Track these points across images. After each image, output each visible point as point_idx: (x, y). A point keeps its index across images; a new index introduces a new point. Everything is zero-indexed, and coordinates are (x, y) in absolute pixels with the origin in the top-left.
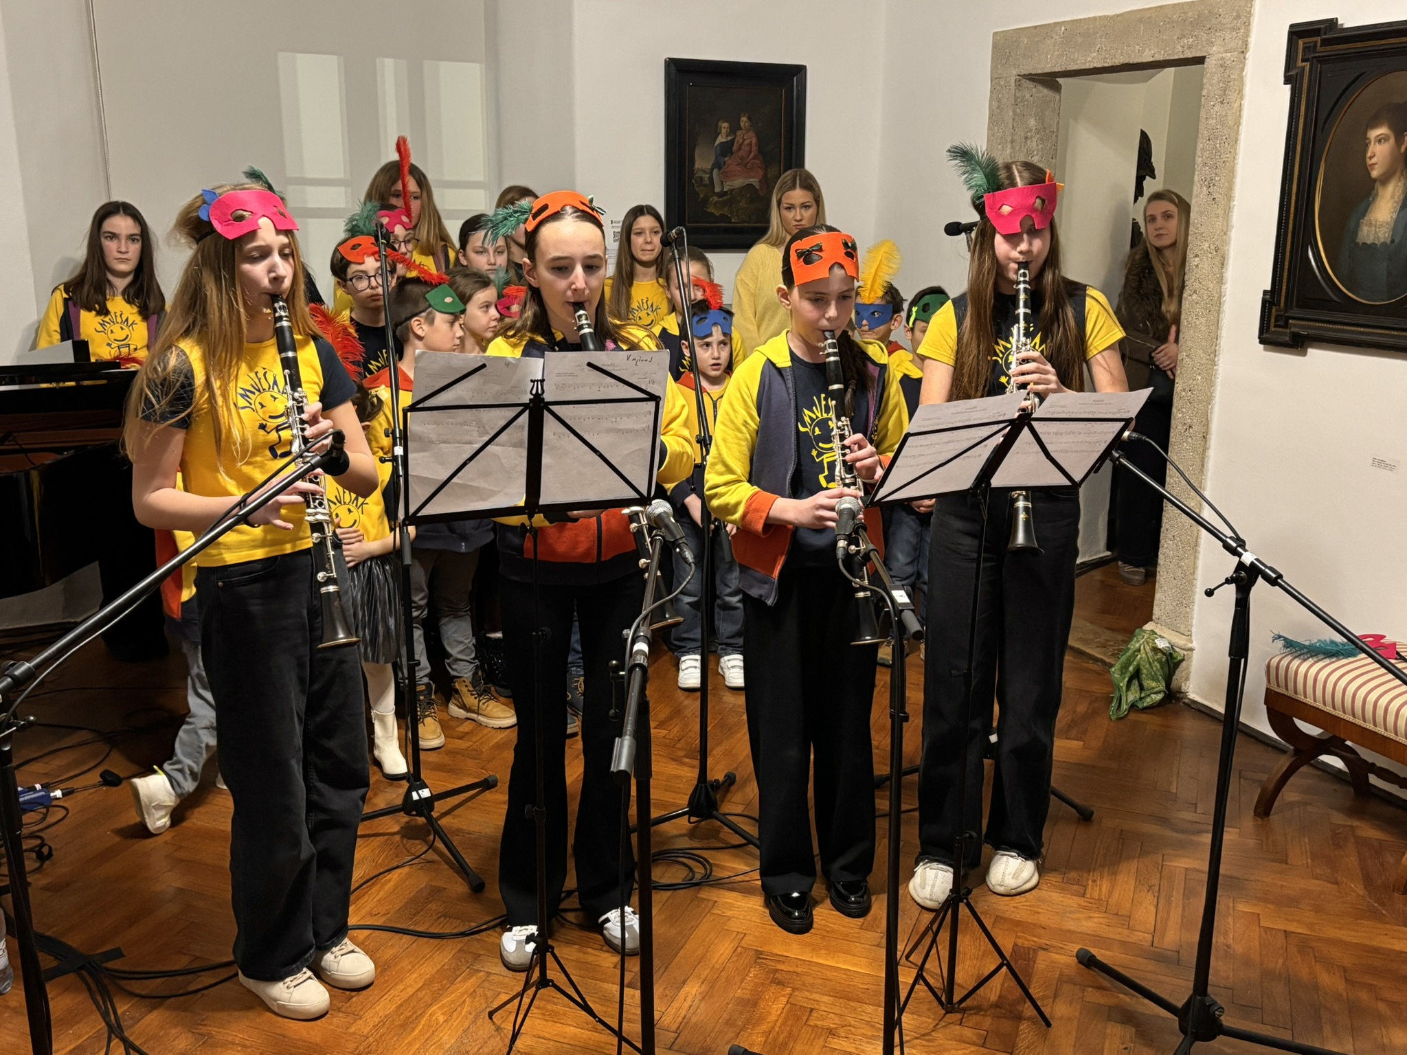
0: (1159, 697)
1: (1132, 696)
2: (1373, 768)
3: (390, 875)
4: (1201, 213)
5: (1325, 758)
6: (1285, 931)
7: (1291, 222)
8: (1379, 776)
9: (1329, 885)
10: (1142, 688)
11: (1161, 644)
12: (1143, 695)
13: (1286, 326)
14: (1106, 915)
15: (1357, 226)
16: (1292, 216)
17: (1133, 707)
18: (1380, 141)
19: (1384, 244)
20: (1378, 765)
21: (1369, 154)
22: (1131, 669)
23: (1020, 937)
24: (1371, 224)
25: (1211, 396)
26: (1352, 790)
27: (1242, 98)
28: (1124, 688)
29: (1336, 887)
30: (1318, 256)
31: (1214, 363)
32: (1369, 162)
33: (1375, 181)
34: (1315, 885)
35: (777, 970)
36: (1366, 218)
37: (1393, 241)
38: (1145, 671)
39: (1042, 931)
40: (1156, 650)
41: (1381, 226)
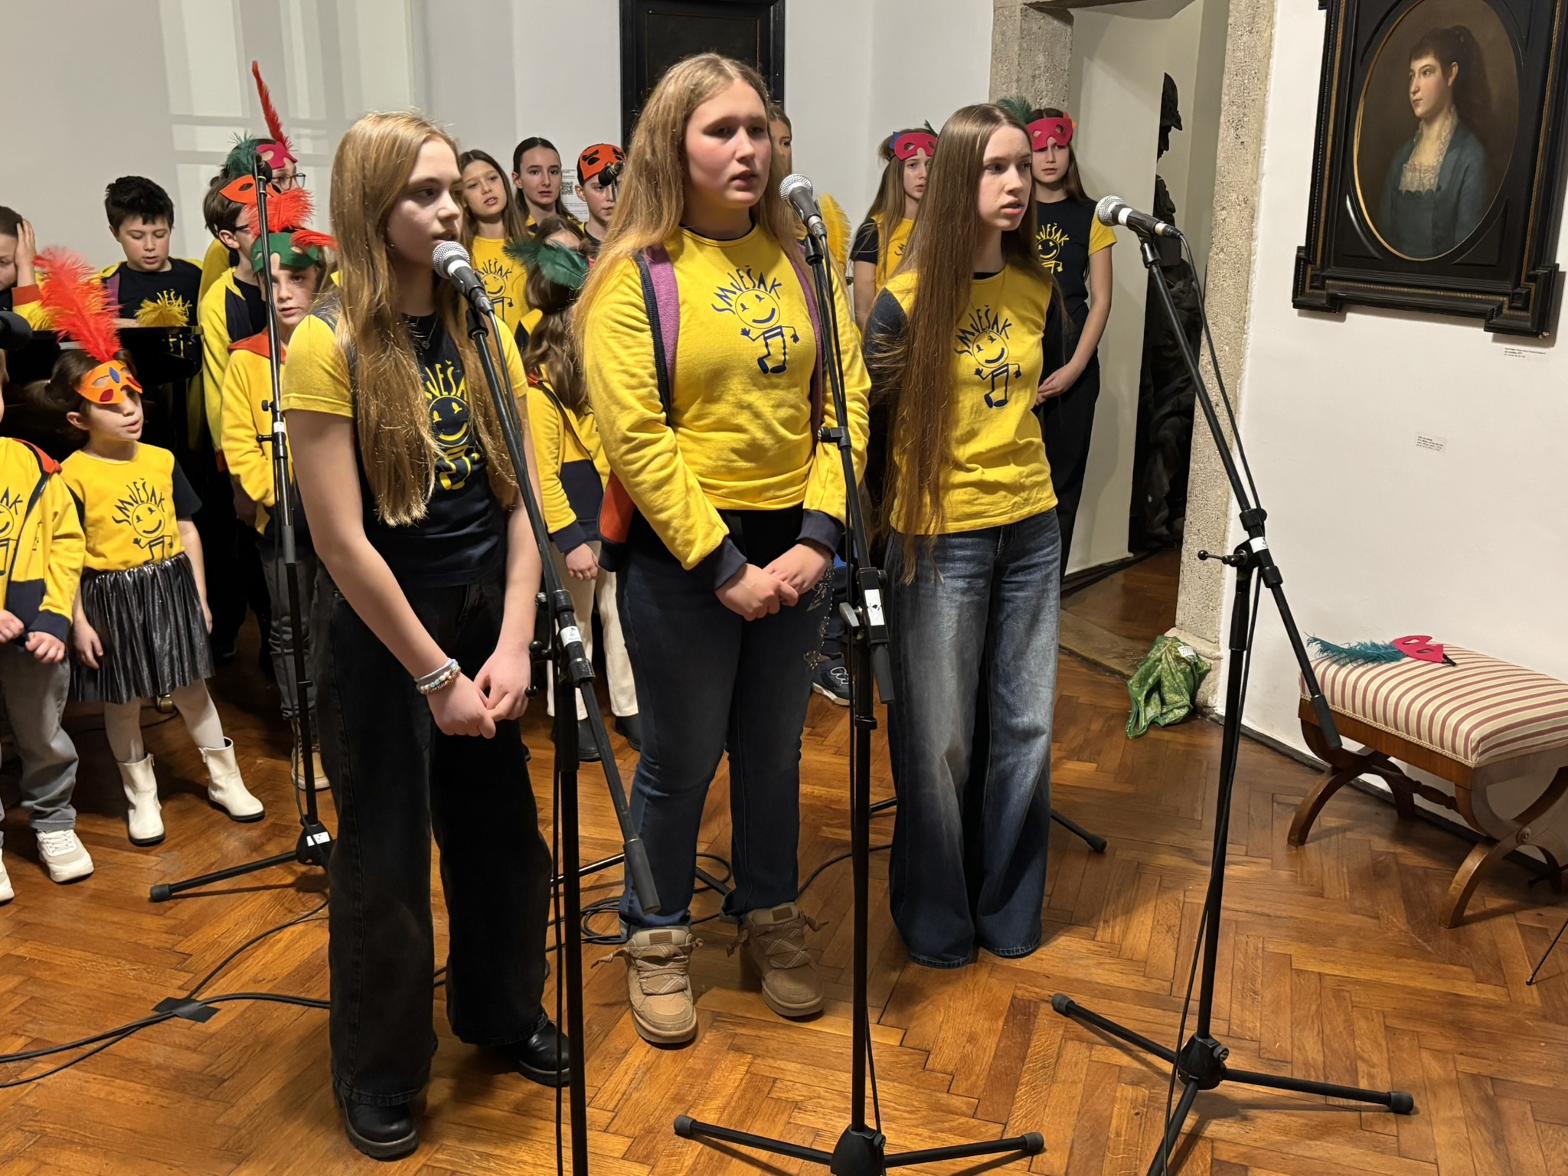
0: (1183, 712)
1: (1151, 711)
2: (1417, 787)
3: (281, 935)
4: (1228, 159)
5: (1365, 777)
6: (1319, 974)
7: (1327, 168)
8: (1424, 796)
9: (1369, 920)
10: (1163, 702)
11: (1185, 653)
12: (1164, 711)
13: (1323, 287)
14: (1119, 961)
15: (1400, 172)
16: (1328, 161)
17: (1153, 723)
18: (1425, 73)
19: (1430, 191)
20: (1423, 783)
21: (1413, 89)
22: (1150, 681)
23: (1020, 989)
24: (1415, 169)
25: (1241, 369)
26: (1395, 812)
27: (1272, 26)
28: (1142, 703)
29: (1376, 921)
30: (1357, 206)
31: (1243, 331)
32: (1413, 97)
33: (1419, 119)
34: (1354, 920)
35: (736, 1034)
36: (1410, 162)
37: (1439, 188)
38: (1167, 683)
39: (1045, 981)
40: (1179, 659)
41: (1426, 171)
